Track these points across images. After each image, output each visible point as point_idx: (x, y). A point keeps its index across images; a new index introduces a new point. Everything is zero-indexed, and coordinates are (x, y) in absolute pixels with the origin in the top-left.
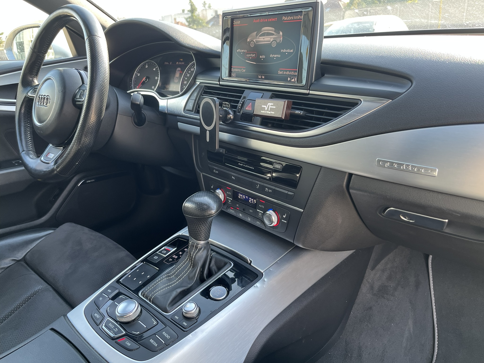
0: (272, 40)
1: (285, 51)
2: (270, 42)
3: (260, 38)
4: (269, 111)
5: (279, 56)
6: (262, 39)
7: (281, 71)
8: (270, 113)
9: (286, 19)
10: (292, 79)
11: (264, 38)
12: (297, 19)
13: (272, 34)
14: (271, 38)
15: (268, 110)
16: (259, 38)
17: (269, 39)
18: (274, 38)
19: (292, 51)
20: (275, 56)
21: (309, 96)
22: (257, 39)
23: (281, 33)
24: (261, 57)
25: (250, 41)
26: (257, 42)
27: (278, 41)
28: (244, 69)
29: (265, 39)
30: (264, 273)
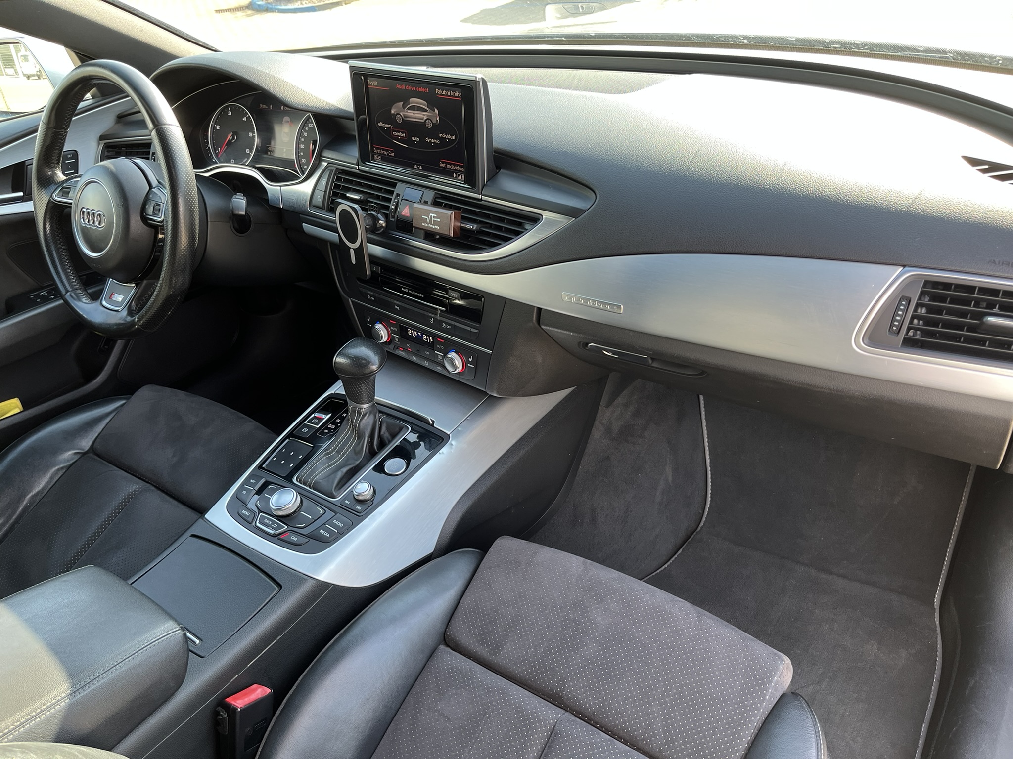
0: (425, 118)
1: (444, 136)
2: (423, 121)
3: (409, 111)
4: (433, 225)
5: (438, 142)
6: (412, 114)
7: (443, 162)
8: (433, 227)
9: (440, 92)
10: (459, 176)
11: (414, 114)
12: (455, 97)
13: (426, 111)
14: (424, 115)
15: (430, 223)
16: (407, 112)
17: (422, 116)
18: (428, 116)
19: (453, 138)
20: (433, 141)
21: (482, 202)
22: (405, 113)
23: (436, 111)
24: (413, 139)
25: (395, 113)
26: (406, 117)
27: (434, 121)
28: (392, 151)
29: (416, 115)
30: (450, 435)
